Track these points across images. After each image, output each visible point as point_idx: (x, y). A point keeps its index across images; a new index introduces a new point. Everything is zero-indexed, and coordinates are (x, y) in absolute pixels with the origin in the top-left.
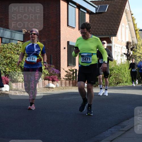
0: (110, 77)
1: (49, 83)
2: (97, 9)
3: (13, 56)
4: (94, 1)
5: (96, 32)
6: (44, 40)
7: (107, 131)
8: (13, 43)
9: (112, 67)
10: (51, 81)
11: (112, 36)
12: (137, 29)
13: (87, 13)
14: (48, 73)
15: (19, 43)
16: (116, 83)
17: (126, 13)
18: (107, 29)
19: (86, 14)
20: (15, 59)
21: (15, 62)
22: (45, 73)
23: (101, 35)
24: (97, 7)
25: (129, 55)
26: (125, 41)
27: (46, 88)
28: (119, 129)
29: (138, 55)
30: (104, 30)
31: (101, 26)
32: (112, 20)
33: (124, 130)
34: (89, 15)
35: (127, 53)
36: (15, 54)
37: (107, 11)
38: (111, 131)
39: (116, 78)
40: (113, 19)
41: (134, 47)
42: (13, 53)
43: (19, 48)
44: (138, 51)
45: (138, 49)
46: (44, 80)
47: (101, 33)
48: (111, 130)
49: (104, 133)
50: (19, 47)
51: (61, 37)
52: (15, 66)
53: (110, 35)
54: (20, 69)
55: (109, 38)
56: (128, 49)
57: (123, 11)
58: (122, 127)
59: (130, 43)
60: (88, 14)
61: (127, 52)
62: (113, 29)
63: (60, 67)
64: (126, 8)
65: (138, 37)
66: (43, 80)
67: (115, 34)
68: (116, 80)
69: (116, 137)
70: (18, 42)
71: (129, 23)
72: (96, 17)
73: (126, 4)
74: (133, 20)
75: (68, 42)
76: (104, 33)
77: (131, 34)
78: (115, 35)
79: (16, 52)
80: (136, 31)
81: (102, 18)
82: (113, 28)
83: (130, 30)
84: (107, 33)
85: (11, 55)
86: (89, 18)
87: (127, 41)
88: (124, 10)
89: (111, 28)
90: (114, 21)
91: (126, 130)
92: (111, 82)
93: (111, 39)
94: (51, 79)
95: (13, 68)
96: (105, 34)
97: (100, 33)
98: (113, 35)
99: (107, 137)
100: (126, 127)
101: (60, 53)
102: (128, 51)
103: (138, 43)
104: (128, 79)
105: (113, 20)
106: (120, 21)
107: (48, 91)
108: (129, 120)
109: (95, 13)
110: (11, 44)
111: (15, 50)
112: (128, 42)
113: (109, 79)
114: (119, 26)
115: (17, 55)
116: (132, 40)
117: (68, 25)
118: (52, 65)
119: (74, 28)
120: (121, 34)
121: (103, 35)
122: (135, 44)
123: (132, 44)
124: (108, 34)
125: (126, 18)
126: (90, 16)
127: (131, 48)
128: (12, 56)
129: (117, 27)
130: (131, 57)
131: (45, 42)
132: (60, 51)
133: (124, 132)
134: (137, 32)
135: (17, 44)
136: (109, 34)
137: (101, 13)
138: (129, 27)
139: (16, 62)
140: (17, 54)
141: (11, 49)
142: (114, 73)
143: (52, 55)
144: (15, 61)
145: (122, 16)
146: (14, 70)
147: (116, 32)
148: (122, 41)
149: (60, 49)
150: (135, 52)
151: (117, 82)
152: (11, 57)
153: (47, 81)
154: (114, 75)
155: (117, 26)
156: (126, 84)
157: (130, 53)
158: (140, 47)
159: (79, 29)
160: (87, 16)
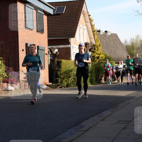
0: (70, 78)
1: (7, 86)
2: (54, 10)
4: (51, 3)
5: (54, 33)
7: (66, 132)
9: (71, 68)
10: (10, 84)
11: (71, 38)
12: (94, 30)
14: (6, 76)
17: (84, 15)
18: (65, 30)
19: (44, 15)
22: (3, 76)
23: (59, 36)
24: (55, 8)
26: (83, 42)
27: (5, 90)
28: (78, 129)
29: (96, 56)
32: (70, 22)
33: (83, 130)
37: (65, 12)
38: (71, 132)
40: (71, 20)
41: (93, 48)
44: (96, 52)
45: (96, 50)
46: (3, 83)
47: (60, 35)
48: (70, 130)
49: (63, 134)
51: (19, 39)
53: (68, 36)
55: (67, 39)
57: (81, 13)
58: (82, 127)
59: (88, 44)
60: (46, 16)
62: (71, 30)
63: (19, 70)
64: (83, 9)
65: (96, 38)
67: (73, 35)
71: (86, 24)
72: (54, 18)
73: (83, 5)
74: (91, 21)
75: (26, 44)
77: (89, 35)
80: (93, 32)
83: (88, 32)
86: (47, 20)
87: (85, 42)
88: (81, 11)
89: (69, 29)
91: (85, 130)
92: (71, 83)
93: (70, 41)
96: (63, 35)
97: (58, 35)
98: (71, 36)
100: (85, 127)
101: (19, 55)
103: (97, 44)
106: (78, 22)
107: (7, 93)
108: (88, 120)
109: (53, 14)
113: (69, 80)
114: (77, 27)
116: (90, 41)
118: (10, 68)
119: (33, 30)
120: (80, 36)
121: (61, 36)
122: (94, 45)
123: (90, 45)
124: (66, 36)
126: (48, 18)
127: (89, 48)
131: (2, 44)
132: (19, 54)
133: (83, 132)
134: (95, 33)
137: (59, 14)
138: (87, 29)
142: (73, 74)
143: (10, 58)
145: (79, 17)
147: (74, 33)
149: (19, 51)
150: (93, 53)
153: (5, 84)
154: (74, 76)
155: (75, 27)
158: (98, 48)
159: (37, 31)
160: (45, 18)
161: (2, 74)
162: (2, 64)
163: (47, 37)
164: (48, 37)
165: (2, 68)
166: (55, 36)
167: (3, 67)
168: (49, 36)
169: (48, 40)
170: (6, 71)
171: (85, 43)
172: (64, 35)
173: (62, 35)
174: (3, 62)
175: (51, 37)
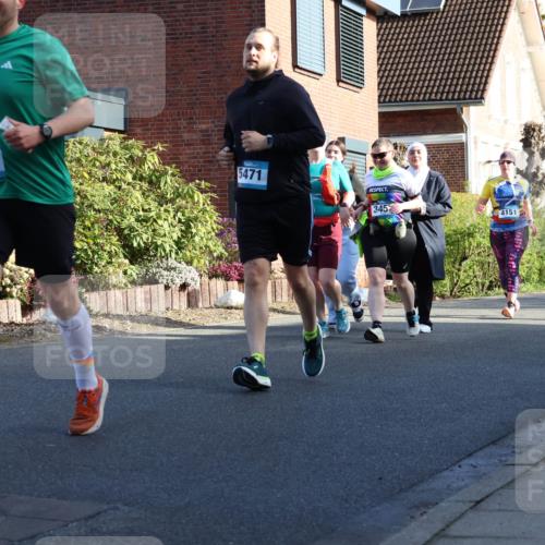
0: (464, 263)
1: (227, 289)
3: (89, 189)
5: (405, 89)
6: (204, 127)
7: (456, 468)
8: (86, 139)
9: (468, 225)
10: (236, 283)
11: (468, 105)
13: (368, 17)
14: (223, 251)
15: (111, 139)
16: (487, 283)
17: (522, 13)
18: (446, 75)
19: (364, 19)
20: (96, 199)
21: (95, 210)
22: (211, 252)
23: (424, 100)
25: (535, 175)
26: (518, 123)
27: (217, 307)
28: (504, 458)
30: (435, 81)
31: (422, 65)
32: (467, 43)
34: (375, 24)
35: (527, 168)
36: (94, 182)
37: (445, 6)
38: (475, 467)
39: (486, 266)
40: (469, 37)
42: (86, 175)
43: (111, 158)
46: (210, 278)
47: (425, 94)
48: (471, 461)
50: (108, 152)
52: (96, 226)
54: (115, 239)
55: (455, 110)
56: (531, 154)
57: (509, 6)
59: (537, 128)
60: (373, 20)
61: (526, 164)
62: (468, 75)
66: (206, 278)
67: (479, 96)
68: (484, 274)
69: (494, 488)
70: (107, 134)
71: (531, 49)
72: (403, 31)
76: (436, 94)
77: (540, 95)
78: (477, 97)
79: (100, 173)
81: (427, 34)
82: (472, 72)
83: (538, 80)
84: (448, 93)
85: (81, 184)
86: (378, 35)
87: (524, 122)
89: (460, 72)
90: (474, 46)
92: (468, 282)
93: (463, 117)
94: (234, 274)
95: (88, 233)
96: (439, 95)
97: (419, 95)
98: (470, 98)
99: (460, 489)
102: (529, 160)
104: (530, 268)
105: (471, 40)
106: (498, 43)
107: (226, 318)
109: (399, 14)
110: (81, 143)
111: (94, 165)
112: (530, 127)
113: (459, 270)
114: (492, 63)
115: (105, 184)
117: (295, 66)
119: (321, 75)
120: (503, 96)
121: (430, 100)
124: (450, 97)
125: (521, 30)
126: (379, 30)
127: (541, 146)
128: (83, 187)
129: (487, 67)
130: (541, 182)
131: (207, 131)
135: (102, 140)
136: (456, 97)
137: (425, 14)
138: (534, 68)
139: (99, 211)
140: (104, 179)
141: (78, 160)
142: (478, 245)
144: (96, 207)
145: (503, 24)
146: (91, 242)
147: (482, 86)
148: (506, 122)
151: (491, 282)
152: (79, 194)
153: (219, 283)
154: (479, 254)
155: (485, 65)
156: (524, 289)
157: (538, 168)
159: (339, 81)
160: (370, 28)
161: (206, 246)
162: (208, 209)
163: (377, 104)
164: (379, 102)
165: (207, 222)
166: (407, 101)
167: (211, 218)
168: (382, 99)
169: (379, 113)
170: (220, 235)
171: (526, 125)
172: (442, 94)
173: (433, 96)
174: (212, 199)
175: (390, 101)
